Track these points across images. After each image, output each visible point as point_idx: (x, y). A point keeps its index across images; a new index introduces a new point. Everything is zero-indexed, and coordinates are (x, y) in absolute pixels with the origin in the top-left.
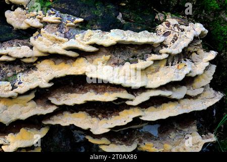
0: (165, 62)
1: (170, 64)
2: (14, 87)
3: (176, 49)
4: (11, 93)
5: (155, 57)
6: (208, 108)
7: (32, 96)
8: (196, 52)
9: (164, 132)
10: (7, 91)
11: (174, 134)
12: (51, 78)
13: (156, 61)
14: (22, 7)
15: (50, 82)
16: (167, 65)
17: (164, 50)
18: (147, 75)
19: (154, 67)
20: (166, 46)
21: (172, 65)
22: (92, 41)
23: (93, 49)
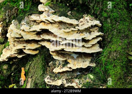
0: (77, 32)
1: (78, 33)
2: (30, 29)
3: (81, 28)
4: (28, 30)
5: (73, 29)
6: (91, 53)
7: (35, 33)
8: (94, 31)
9: (78, 58)
10: (28, 29)
11: (81, 60)
12: (40, 28)
13: (72, 31)
14: (43, 4)
15: (40, 30)
16: (77, 33)
17: (77, 27)
18: (69, 35)
19: (72, 32)
20: (78, 26)
21: (79, 33)
22: (53, 19)
23: (52, 21)
